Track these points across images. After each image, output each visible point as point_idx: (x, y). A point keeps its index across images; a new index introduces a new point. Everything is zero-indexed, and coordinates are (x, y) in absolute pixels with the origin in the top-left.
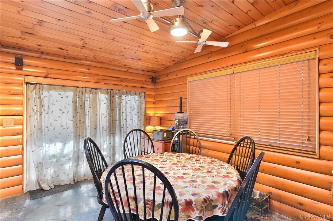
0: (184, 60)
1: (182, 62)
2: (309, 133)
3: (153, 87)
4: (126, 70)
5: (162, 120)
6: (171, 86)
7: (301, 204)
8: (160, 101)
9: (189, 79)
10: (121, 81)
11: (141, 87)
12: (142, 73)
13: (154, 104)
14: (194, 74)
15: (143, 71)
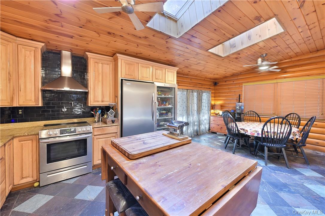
0: (240, 74)
1: (238, 75)
2: (322, 111)
3: (214, 88)
4: (204, 79)
5: (222, 107)
6: (228, 88)
7: (318, 143)
8: (219, 96)
9: (244, 84)
10: (202, 85)
11: (209, 88)
12: (209, 80)
13: (214, 97)
14: (248, 82)
15: (210, 79)
